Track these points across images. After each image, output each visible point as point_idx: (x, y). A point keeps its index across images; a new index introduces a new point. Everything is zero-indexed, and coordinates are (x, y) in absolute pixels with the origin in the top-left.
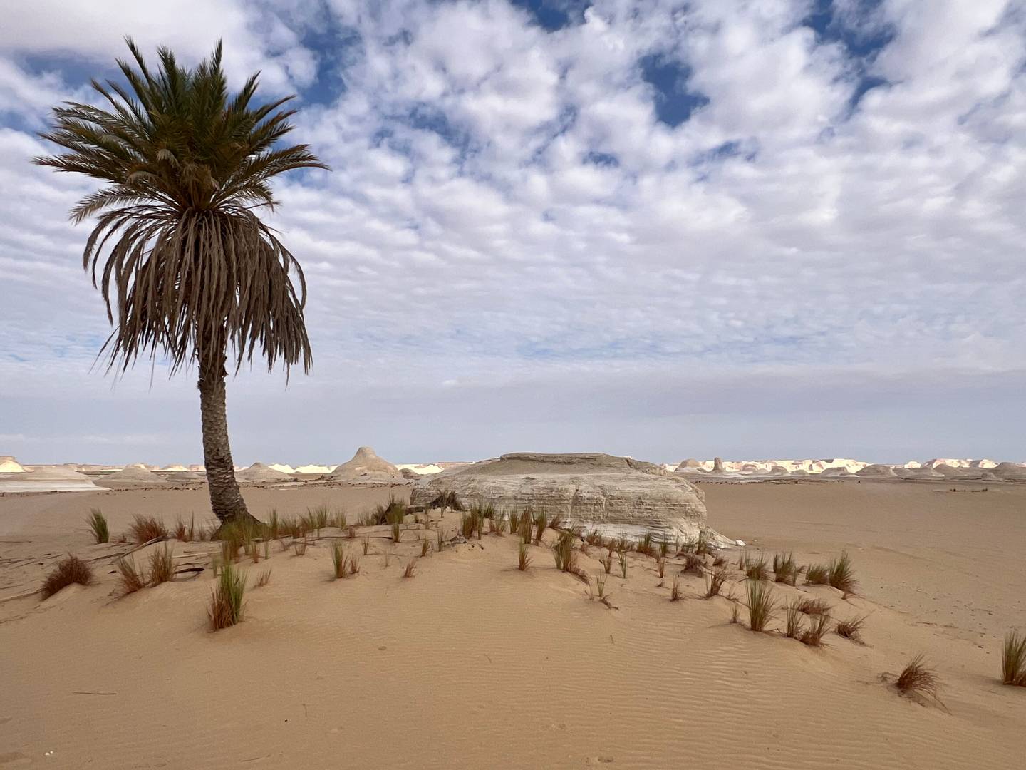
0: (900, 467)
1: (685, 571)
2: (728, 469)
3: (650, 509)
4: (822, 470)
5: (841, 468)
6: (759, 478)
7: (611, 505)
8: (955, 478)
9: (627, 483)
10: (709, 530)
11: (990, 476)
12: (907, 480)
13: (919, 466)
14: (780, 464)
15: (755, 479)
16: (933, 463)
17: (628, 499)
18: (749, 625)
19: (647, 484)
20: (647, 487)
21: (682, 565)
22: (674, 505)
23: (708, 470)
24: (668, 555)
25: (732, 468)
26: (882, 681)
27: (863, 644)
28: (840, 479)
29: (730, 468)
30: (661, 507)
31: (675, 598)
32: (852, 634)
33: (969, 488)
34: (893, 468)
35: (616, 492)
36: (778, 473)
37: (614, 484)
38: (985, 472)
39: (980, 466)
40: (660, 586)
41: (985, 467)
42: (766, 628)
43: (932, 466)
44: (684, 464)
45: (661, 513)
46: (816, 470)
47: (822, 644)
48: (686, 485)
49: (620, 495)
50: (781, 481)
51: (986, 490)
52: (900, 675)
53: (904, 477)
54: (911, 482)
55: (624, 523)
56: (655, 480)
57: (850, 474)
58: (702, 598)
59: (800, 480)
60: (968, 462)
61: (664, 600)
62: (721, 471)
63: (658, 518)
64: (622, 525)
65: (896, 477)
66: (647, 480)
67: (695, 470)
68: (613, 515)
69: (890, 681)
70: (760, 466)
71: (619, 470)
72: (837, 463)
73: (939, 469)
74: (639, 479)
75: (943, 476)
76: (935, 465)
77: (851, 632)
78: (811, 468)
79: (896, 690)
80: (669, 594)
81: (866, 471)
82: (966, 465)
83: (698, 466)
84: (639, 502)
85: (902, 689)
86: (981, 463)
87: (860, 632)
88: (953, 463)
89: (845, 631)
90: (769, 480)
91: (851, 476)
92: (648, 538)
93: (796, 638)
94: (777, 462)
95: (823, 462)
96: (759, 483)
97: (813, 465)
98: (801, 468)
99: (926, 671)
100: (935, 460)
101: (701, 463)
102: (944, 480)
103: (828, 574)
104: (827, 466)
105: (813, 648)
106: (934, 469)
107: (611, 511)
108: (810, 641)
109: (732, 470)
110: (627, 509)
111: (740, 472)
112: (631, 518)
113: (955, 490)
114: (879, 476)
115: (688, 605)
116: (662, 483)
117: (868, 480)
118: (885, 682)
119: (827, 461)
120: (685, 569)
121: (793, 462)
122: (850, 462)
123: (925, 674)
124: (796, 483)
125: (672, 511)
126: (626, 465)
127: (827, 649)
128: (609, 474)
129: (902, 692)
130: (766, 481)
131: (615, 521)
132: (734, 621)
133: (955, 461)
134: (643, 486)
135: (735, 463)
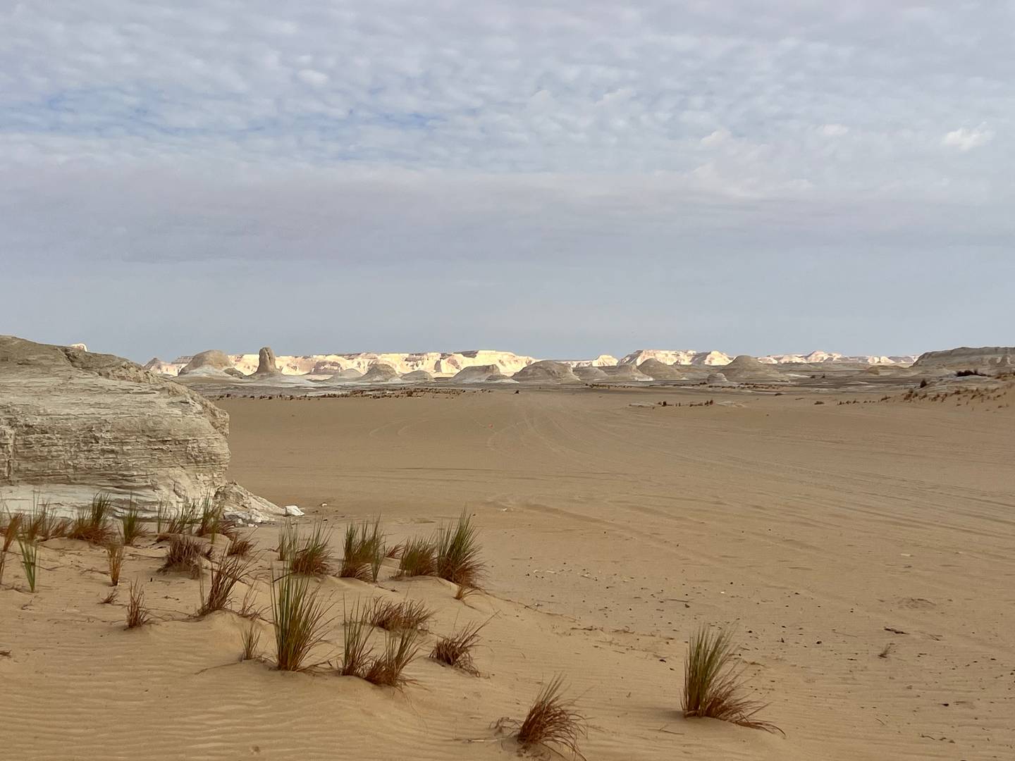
0: (584, 364)
1: (164, 571)
2: (286, 371)
3: (112, 451)
4: (458, 371)
5: (488, 367)
6: (342, 388)
7: (27, 445)
8: (667, 383)
9: (63, 399)
10: (235, 489)
11: (720, 378)
12: (593, 388)
13: (614, 362)
14: (385, 359)
15: (336, 389)
16: (638, 356)
17: (65, 432)
18: (275, 661)
19: (108, 399)
20: (107, 406)
21: (163, 558)
22: (164, 442)
23: (247, 373)
24: (137, 541)
25: (295, 368)
26: (496, 734)
27: (475, 673)
28: (487, 388)
29: (289, 368)
30: (135, 446)
31: (135, 622)
32: (459, 658)
33: (687, 400)
34: (575, 365)
35: (39, 419)
36: (378, 378)
37: (35, 401)
38: (712, 373)
39: (707, 362)
40: (108, 601)
41: (713, 364)
42: (305, 662)
43: (635, 362)
44: (198, 361)
45: (136, 458)
46: (448, 370)
47: (404, 681)
48: (191, 401)
49: (47, 423)
50: (381, 393)
51: (711, 402)
52: (524, 720)
53: (589, 383)
54: (599, 390)
55: (57, 482)
56: (127, 391)
57: (504, 377)
58: (191, 618)
59: (418, 389)
60: (690, 355)
61: (111, 628)
62: (271, 374)
63: (128, 469)
64: (52, 487)
65: (577, 383)
66: (108, 391)
67: (220, 372)
68: (30, 466)
69: (507, 732)
70: (346, 364)
71: (46, 371)
72: (483, 359)
73: (645, 367)
74: (91, 390)
75: (651, 379)
76: (639, 361)
77: (457, 656)
78: (437, 366)
79: (517, 747)
80: (122, 616)
81: (531, 371)
82: (686, 361)
83: (226, 365)
84: (89, 437)
85: (524, 744)
86: (708, 357)
87: (472, 653)
88: (666, 357)
89: (448, 655)
90: (362, 392)
91: (505, 381)
92: (100, 509)
93: (358, 675)
94: (379, 358)
95: (461, 355)
96: (342, 396)
97: (443, 362)
98: (421, 368)
99: (563, 708)
100: (640, 352)
101: (232, 359)
102: (651, 386)
103: (435, 555)
104: (467, 362)
105: (387, 689)
106: (638, 367)
107: (26, 459)
108: (383, 678)
109: (293, 373)
110: (62, 451)
111: (310, 377)
112: (71, 471)
113: (665, 404)
114: (551, 381)
115: (160, 635)
116: (139, 398)
117: (532, 389)
118: (500, 735)
119: (466, 354)
120: (167, 566)
121: (407, 355)
122: (504, 356)
123: (563, 712)
124: (410, 394)
125: (158, 455)
126: (63, 361)
127: (410, 688)
128: (24, 381)
129: (525, 748)
130: (355, 392)
131: (34, 479)
132: (248, 656)
133: (670, 354)
134: (98, 405)
135: (300, 359)
